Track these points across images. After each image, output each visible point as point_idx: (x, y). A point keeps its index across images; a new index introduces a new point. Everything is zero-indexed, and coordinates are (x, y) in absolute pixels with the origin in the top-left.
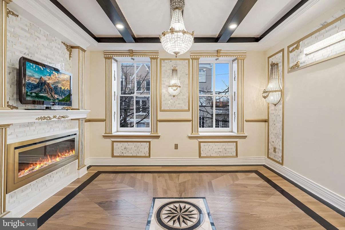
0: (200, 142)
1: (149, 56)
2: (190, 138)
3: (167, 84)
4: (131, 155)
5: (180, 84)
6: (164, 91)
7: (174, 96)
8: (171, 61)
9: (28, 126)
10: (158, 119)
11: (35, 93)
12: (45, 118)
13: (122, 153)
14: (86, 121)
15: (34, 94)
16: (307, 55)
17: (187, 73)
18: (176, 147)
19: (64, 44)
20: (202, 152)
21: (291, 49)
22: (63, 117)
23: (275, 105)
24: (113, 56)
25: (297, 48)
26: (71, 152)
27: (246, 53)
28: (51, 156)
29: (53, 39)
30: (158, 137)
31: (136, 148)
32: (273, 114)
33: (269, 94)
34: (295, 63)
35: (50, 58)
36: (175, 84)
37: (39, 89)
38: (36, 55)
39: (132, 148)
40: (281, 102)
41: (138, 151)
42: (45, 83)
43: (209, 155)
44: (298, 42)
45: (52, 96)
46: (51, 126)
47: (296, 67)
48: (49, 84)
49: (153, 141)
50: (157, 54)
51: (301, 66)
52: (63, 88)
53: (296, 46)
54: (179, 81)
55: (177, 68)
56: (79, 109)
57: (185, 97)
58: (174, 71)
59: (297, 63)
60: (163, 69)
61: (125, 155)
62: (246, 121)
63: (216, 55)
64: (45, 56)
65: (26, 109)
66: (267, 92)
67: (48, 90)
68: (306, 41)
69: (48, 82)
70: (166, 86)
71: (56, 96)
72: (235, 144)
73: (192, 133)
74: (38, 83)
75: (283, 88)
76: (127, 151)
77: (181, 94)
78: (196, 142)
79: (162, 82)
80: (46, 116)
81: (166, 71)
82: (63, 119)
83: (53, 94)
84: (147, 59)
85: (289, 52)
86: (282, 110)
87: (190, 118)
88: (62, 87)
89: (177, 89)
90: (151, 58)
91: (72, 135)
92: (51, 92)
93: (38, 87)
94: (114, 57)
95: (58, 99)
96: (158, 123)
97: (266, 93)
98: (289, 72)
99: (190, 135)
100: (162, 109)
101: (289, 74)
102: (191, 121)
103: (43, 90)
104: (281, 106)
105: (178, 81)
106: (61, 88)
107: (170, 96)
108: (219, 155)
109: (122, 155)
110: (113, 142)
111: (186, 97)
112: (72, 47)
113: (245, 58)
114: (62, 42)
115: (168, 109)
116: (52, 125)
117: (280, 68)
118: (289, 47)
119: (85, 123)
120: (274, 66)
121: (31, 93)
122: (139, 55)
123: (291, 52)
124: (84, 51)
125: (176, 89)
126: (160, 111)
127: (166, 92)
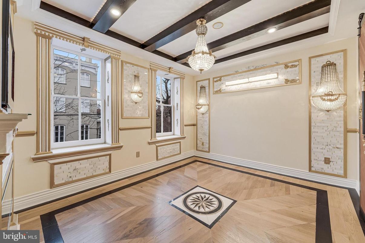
0: (157, 147)
1: (110, 54)
2: (149, 143)
3: (129, 89)
4: (85, 176)
6: (125, 96)
7: (136, 103)
8: (133, 66)
10: (120, 126)
13: (70, 177)
16: (226, 86)
17: (147, 82)
18: (138, 155)
20: (158, 155)
21: (215, 80)
23: (203, 114)
24: (55, 36)
25: (220, 80)
27: (185, 75)
30: (120, 147)
31: (92, 166)
32: (201, 120)
33: (202, 107)
34: (219, 89)
39: (85, 167)
40: (208, 112)
41: (94, 169)
44: (221, 77)
47: (219, 91)
49: (115, 153)
50: (118, 54)
51: (222, 91)
53: (220, 79)
55: (138, 75)
57: (146, 105)
58: (136, 77)
59: (220, 89)
60: (125, 72)
61: (74, 179)
63: (168, 71)
66: (200, 105)
68: (226, 78)
70: (128, 91)
73: (152, 139)
75: (209, 103)
76: (78, 173)
79: (124, 87)
81: (128, 75)
85: (214, 82)
86: (208, 117)
87: (150, 125)
90: (112, 57)
96: (120, 131)
97: (198, 106)
98: (214, 94)
99: (150, 141)
100: (124, 115)
101: (214, 95)
102: (150, 128)
104: (208, 115)
107: (132, 102)
108: (170, 155)
109: (71, 180)
110: (53, 164)
113: (184, 78)
117: (207, 90)
118: (214, 78)
120: (202, 87)
122: (97, 48)
123: (216, 82)
125: (141, 96)
126: (122, 118)
127: (128, 98)
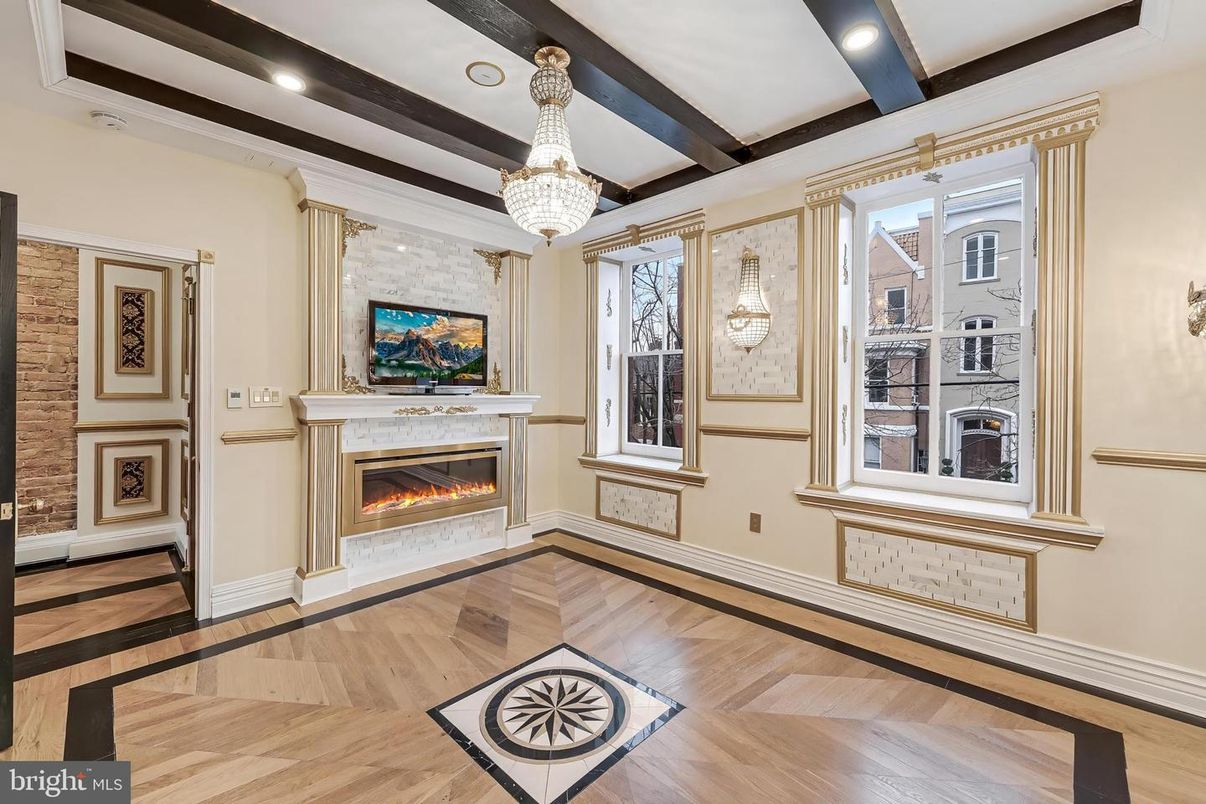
0: (842, 524)
1: (677, 231)
2: (802, 499)
3: (728, 310)
4: (636, 523)
5: (767, 307)
6: (718, 334)
7: (748, 349)
8: (739, 233)
9: (395, 425)
10: (704, 422)
11: (396, 360)
12: (415, 411)
13: (617, 512)
14: (530, 422)
15: (394, 363)
17: (795, 262)
18: (755, 523)
19: (480, 252)
20: (848, 564)
22: (459, 410)
24: (602, 251)
26: (484, 487)
27: (1097, 101)
28: (438, 488)
29: (452, 248)
30: (701, 481)
31: (647, 506)
35: (445, 291)
36: (741, 309)
37: (405, 352)
38: (412, 289)
39: (636, 503)
41: (650, 515)
42: (418, 339)
43: (877, 582)
45: (434, 363)
46: (446, 428)
48: (426, 340)
49: (689, 492)
50: (697, 220)
52: (463, 346)
54: (766, 295)
55: (758, 252)
56: (508, 393)
57: (787, 350)
58: (750, 262)
60: (716, 262)
61: (622, 519)
62: (1100, 459)
63: (912, 165)
64: (433, 289)
65: (391, 394)
67: (426, 352)
69: (425, 337)
71: (445, 363)
72: (1021, 562)
73: (812, 482)
74: (404, 342)
76: (627, 510)
77: (772, 339)
78: (828, 518)
79: (715, 307)
80: (417, 408)
81: (726, 268)
82: (458, 413)
83: (437, 359)
84: (675, 241)
87: (806, 427)
88: (461, 344)
89: (747, 323)
90: (684, 237)
91: (489, 450)
92: (432, 356)
93: (403, 349)
94: (603, 255)
95: (449, 368)
96: (703, 436)
99: (801, 490)
100: (714, 392)
102: (806, 437)
103: (414, 353)
105: (762, 294)
106: (457, 346)
107: (738, 348)
108: (928, 595)
109: (617, 517)
110: (600, 479)
111: (789, 349)
112: (503, 255)
113: (1090, 131)
114: (475, 251)
115: (731, 392)
116: (449, 426)
119: (530, 426)
121: (389, 361)
122: (666, 231)
124: (528, 257)
125: (743, 325)
126: (709, 400)
127: (724, 339)
